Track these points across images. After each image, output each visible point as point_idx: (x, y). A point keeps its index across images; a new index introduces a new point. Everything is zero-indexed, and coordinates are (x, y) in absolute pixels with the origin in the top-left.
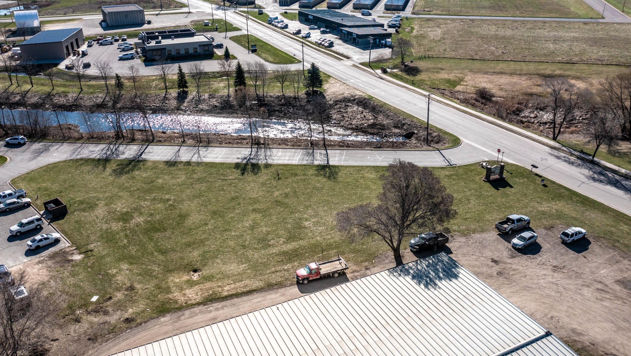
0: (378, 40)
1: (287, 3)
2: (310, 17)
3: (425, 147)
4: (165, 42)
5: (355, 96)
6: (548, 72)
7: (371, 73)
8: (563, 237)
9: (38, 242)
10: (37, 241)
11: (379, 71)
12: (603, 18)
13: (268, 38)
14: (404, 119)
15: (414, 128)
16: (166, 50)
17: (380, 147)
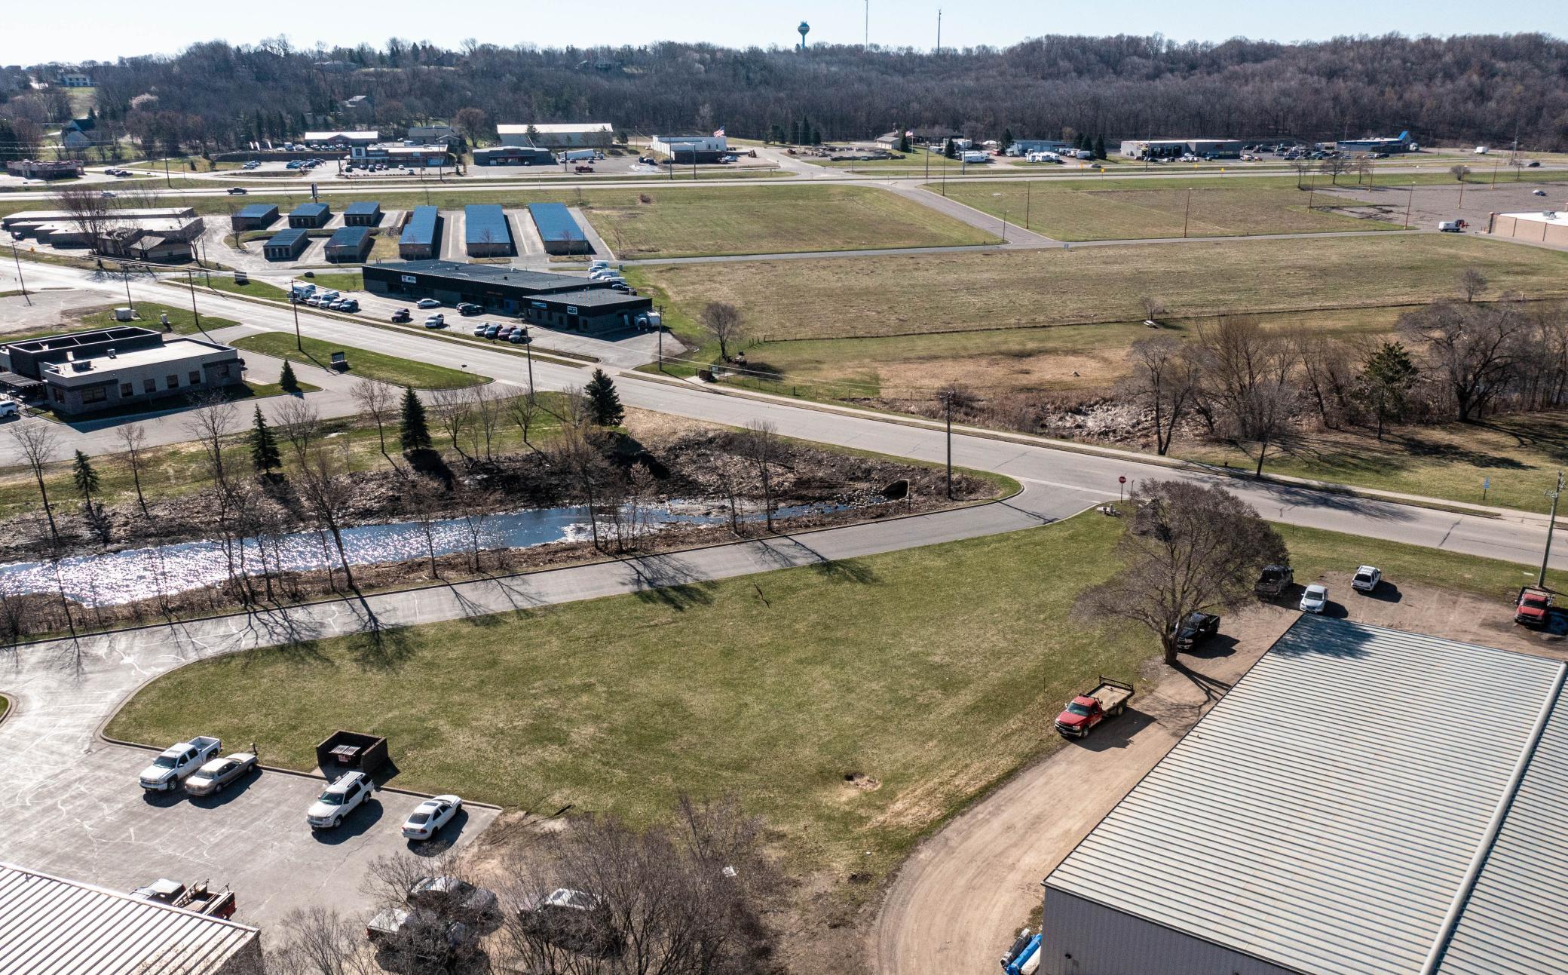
0: (626, 317)
1: (287, 254)
2: (406, 279)
3: (949, 504)
4: (101, 365)
5: (706, 432)
6: (1015, 347)
7: (682, 386)
8: (1359, 583)
9: (434, 819)
10: (431, 818)
11: (696, 380)
12: (1004, 242)
13: (335, 335)
14: (862, 461)
15: (896, 473)
16: (119, 386)
17: (881, 515)
